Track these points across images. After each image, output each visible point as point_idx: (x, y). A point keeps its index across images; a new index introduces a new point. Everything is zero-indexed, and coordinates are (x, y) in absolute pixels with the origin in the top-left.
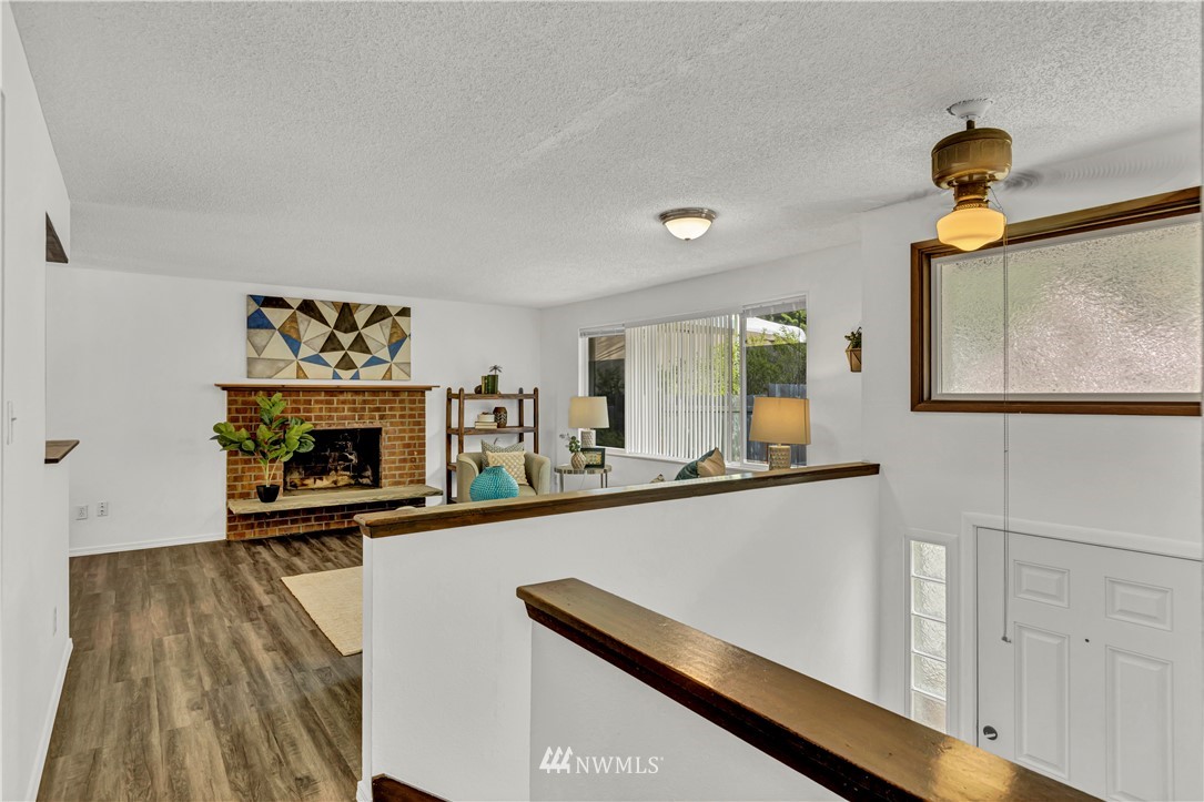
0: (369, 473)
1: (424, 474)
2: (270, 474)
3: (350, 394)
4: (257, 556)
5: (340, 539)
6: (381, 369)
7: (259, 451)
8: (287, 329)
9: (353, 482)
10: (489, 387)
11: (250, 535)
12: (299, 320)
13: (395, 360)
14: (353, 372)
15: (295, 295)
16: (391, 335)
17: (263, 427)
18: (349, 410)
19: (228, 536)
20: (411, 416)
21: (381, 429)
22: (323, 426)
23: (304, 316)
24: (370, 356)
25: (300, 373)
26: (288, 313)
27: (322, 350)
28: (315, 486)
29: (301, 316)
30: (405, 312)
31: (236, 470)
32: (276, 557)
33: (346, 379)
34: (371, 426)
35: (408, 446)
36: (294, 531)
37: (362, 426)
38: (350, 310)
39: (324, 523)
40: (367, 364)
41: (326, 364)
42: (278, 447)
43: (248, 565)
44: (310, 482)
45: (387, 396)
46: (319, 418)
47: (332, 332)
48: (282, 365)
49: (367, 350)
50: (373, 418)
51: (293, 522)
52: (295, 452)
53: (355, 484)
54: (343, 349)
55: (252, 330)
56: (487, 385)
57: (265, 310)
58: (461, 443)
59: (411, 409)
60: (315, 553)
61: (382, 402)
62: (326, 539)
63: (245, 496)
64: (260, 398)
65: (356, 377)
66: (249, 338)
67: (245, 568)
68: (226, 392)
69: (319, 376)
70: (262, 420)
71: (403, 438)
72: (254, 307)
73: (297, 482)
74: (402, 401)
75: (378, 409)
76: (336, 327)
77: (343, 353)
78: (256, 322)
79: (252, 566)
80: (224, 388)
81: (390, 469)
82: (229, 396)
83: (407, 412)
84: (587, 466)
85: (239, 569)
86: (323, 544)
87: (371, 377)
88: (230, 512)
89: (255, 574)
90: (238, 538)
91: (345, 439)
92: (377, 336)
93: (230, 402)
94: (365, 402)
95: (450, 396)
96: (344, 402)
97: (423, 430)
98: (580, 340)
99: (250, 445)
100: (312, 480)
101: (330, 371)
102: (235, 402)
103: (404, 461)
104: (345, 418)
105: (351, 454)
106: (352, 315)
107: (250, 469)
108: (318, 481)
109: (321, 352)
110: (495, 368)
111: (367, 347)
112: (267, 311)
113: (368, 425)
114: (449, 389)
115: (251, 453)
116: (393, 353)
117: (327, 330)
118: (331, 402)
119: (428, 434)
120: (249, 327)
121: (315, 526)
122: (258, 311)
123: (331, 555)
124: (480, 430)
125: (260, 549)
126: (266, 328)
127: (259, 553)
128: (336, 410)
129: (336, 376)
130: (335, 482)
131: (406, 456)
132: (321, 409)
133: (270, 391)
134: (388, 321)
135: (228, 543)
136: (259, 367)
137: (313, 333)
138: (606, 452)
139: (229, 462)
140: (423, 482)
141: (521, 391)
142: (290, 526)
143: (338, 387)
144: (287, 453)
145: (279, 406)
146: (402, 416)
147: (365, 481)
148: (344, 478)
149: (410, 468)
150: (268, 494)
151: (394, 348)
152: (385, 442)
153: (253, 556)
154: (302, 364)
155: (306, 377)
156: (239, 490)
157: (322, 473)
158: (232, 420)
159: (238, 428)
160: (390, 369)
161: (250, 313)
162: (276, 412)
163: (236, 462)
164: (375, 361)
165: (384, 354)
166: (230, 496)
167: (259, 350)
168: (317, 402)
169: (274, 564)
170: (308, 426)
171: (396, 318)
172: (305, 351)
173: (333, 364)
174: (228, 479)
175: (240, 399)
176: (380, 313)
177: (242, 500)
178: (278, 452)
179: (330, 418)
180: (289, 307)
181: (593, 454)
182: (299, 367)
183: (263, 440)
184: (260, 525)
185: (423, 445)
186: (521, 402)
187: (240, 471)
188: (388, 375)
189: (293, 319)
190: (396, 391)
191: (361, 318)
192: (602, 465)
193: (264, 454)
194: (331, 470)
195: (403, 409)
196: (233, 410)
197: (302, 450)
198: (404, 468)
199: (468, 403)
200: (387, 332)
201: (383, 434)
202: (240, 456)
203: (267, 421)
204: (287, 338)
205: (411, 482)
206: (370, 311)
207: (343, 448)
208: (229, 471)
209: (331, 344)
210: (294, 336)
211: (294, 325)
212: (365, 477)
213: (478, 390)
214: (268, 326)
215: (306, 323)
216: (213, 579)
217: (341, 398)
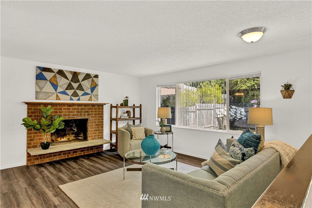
0: (82, 135)
1: (103, 135)
2: (46, 138)
3: (77, 106)
4: (43, 173)
5: (75, 162)
6: (88, 97)
7: (42, 129)
8: (52, 80)
9: (75, 138)
10: (125, 104)
11: (37, 162)
12: (57, 77)
13: (93, 94)
14: (77, 98)
15: (56, 67)
16: (91, 84)
17: (43, 119)
18: (76, 112)
19: (27, 163)
20: (99, 114)
21: (88, 119)
22: (67, 118)
23: (59, 76)
24: (84, 92)
25: (58, 98)
26: (53, 74)
27: (66, 89)
28: (61, 141)
29: (58, 76)
30: (96, 76)
31: (31, 137)
32: (51, 173)
33: (75, 101)
34: (84, 118)
35: (97, 125)
36: (55, 160)
37: (81, 118)
38: (77, 75)
39: (66, 155)
40: (83, 95)
41: (68, 95)
42: (50, 127)
43: (40, 178)
44: (59, 139)
45: (90, 107)
46: (65, 115)
47: (70, 83)
48: (50, 94)
49: (83, 90)
50: (85, 115)
51: (54, 156)
52: (57, 129)
53: (76, 139)
54: (74, 89)
55: (38, 80)
56: (125, 103)
57: (43, 73)
58: (117, 124)
59: (99, 112)
60: (67, 170)
61: (88, 109)
62: (69, 163)
63: (35, 147)
64: (42, 107)
65: (79, 100)
66: (36, 83)
67: (39, 180)
68: (27, 105)
69: (65, 99)
70: (43, 116)
71: (96, 122)
72: (39, 71)
73: (54, 139)
74: (95, 109)
75: (87, 112)
76: (71, 81)
77: (74, 90)
78: (40, 77)
79: (42, 179)
80: (26, 103)
81: (91, 134)
82: (28, 106)
83: (97, 113)
84: (166, 131)
85: (36, 181)
86: (69, 165)
87: (84, 100)
88: (28, 154)
89: (45, 184)
90: (32, 164)
91: (73, 123)
92: (86, 84)
93: (28, 109)
94: (82, 109)
95: (112, 107)
96: (74, 109)
97: (103, 119)
98: (157, 88)
99: (38, 126)
100: (60, 138)
101: (69, 97)
102: (31, 109)
103: (96, 130)
104: (75, 115)
105: (74, 128)
106: (77, 76)
107: (37, 136)
108: (62, 138)
109: (65, 90)
110: (127, 97)
111: (83, 89)
112: (45, 73)
113: (83, 117)
114: (111, 104)
115: (38, 130)
116: (92, 91)
117: (68, 82)
118: (69, 109)
119: (104, 120)
120: (37, 79)
121: (63, 157)
122: (41, 73)
123: (75, 171)
124: (123, 119)
125: (42, 169)
126: (44, 80)
127: (43, 171)
128: (71, 112)
129: (71, 99)
130: (68, 139)
131: (97, 129)
132: (66, 112)
133: (46, 105)
134: (91, 79)
135: (27, 167)
136: (41, 95)
137: (63, 82)
138: (172, 127)
139: (28, 134)
140: (102, 138)
141: (134, 105)
142: (53, 157)
143: (73, 103)
144: (54, 129)
145: (50, 111)
146: (95, 114)
147: (80, 138)
148: (72, 137)
149: (98, 133)
150: (45, 146)
151: (93, 89)
152: (89, 124)
153: (41, 173)
154: (59, 94)
155: (60, 99)
156: (32, 145)
157: (64, 135)
158: (29, 116)
159: (33, 120)
160: (91, 97)
161: (37, 74)
162: (49, 113)
163: (31, 133)
164: (86, 94)
165: (89, 91)
166: (28, 147)
167: (41, 88)
168: (64, 109)
169: (52, 178)
170: (62, 118)
171: (93, 78)
172: (60, 89)
173: (70, 94)
174: (27, 140)
175: (33, 108)
176: (88, 76)
177: (33, 149)
178: (50, 129)
179: (69, 115)
180: (53, 72)
181: (167, 127)
182: (57, 96)
183: (44, 125)
184: (41, 158)
185: (103, 124)
186: (134, 109)
187: (33, 137)
188: (90, 99)
189: (55, 77)
190: (93, 105)
191: (81, 78)
192: (170, 131)
193: (44, 130)
194: (67, 134)
195: (96, 111)
196: (30, 112)
197: (60, 128)
198: (96, 133)
199: (119, 109)
200: (90, 83)
201: (89, 121)
202: (33, 131)
203: (45, 117)
204: (52, 84)
205: (98, 138)
206: (84, 75)
207: (72, 126)
208: (28, 137)
209: (70, 87)
210: (55, 83)
211: (55, 79)
212: (80, 137)
213: (122, 105)
214: (45, 79)
215: (60, 79)
216: (25, 188)
217: (73, 107)
